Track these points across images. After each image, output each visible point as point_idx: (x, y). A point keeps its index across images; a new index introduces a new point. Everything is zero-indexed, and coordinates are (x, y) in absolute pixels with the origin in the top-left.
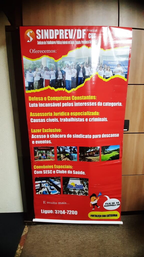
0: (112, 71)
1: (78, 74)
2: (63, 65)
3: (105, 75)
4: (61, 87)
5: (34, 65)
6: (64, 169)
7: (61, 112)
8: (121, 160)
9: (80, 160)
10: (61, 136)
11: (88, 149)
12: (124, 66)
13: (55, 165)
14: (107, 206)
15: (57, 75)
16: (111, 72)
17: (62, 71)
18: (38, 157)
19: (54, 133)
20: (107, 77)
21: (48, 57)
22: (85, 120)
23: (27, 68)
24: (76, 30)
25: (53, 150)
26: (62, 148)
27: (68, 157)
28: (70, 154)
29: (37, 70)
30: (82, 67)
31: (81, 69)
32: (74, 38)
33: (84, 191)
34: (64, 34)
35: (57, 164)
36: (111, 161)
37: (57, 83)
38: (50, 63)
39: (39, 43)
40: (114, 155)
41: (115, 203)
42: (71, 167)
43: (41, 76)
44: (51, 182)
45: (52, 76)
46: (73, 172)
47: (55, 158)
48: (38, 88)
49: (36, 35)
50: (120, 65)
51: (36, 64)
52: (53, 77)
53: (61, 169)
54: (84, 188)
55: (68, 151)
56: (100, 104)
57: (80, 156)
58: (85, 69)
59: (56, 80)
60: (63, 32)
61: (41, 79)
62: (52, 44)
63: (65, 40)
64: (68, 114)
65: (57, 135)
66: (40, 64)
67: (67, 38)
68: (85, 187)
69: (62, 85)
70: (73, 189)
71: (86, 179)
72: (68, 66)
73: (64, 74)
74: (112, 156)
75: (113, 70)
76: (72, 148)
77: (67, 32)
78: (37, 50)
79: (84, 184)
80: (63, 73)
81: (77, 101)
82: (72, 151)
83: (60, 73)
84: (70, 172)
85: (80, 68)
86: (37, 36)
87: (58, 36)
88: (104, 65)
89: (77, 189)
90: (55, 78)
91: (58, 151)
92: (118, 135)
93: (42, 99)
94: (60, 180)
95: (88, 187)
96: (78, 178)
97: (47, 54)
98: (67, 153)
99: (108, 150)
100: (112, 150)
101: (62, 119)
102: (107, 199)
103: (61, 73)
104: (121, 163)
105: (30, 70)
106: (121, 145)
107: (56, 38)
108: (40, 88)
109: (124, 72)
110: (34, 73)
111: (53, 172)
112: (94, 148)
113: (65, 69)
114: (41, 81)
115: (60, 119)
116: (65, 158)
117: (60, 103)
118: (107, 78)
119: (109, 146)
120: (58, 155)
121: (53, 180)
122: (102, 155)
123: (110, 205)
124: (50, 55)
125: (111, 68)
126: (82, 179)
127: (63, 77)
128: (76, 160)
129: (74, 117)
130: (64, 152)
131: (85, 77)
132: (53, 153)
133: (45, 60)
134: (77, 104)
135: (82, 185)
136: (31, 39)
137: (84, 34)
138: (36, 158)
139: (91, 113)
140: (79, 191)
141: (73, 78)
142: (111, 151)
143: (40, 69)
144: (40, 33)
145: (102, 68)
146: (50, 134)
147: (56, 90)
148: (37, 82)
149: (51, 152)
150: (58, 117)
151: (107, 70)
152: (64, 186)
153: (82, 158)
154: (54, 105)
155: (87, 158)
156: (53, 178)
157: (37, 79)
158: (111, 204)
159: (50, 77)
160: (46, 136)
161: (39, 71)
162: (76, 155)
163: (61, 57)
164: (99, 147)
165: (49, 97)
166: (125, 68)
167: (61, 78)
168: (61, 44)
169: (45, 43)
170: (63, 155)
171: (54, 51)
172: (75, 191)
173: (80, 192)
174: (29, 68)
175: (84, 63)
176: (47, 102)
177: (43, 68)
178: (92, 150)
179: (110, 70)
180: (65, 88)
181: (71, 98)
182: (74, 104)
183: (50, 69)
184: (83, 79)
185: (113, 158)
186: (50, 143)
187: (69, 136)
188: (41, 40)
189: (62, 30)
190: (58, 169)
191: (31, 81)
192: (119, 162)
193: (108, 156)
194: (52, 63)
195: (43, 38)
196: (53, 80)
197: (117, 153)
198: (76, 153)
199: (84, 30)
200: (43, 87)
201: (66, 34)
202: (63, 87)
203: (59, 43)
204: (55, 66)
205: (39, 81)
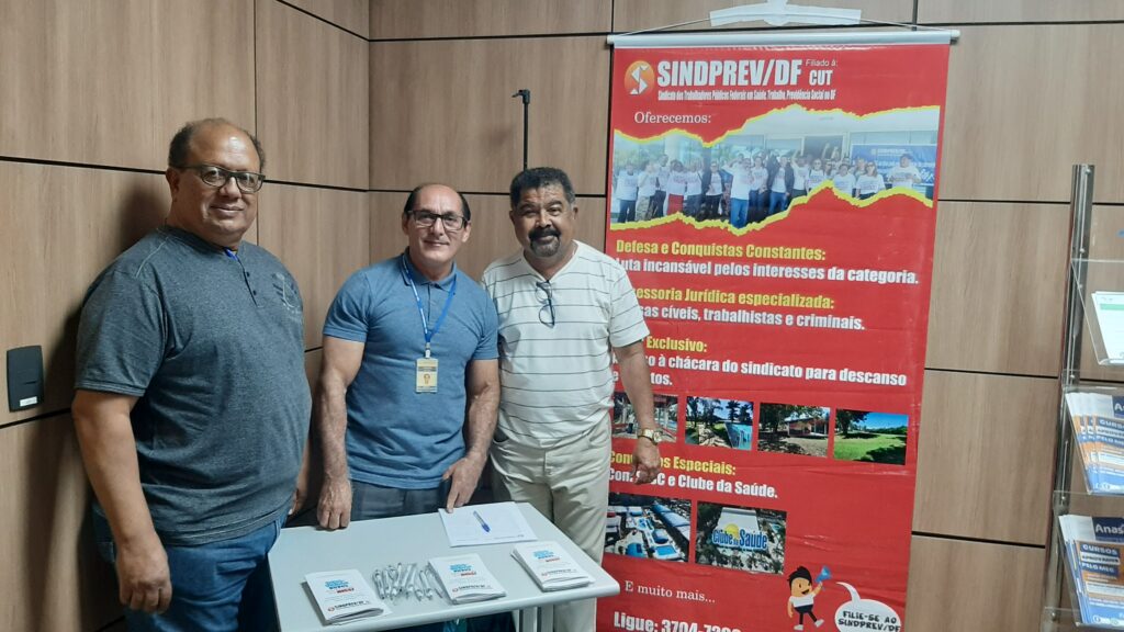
0: (884, 176)
1: (770, 183)
2: (727, 156)
3: (858, 187)
4: (715, 216)
5: (643, 155)
6: (707, 476)
7: (710, 290)
8: (914, 471)
9: (761, 447)
10: (704, 365)
11: (791, 410)
12: (923, 161)
13: (676, 458)
14: (850, 624)
15: (706, 185)
16: (880, 177)
17: (722, 173)
19: (684, 354)
20: (864, 192)
21: (684, 133)
22: (784, 319)
23: (621, 163)
24: (772, 62)
25: (673, 407)
26: (704, 402)
27: (722, 434)
28: (728, 424)
29: (649, 167)
30: (784, 164)
31: (782, 170)
32: (765, 83)
33: (769, 556)
34: (737, 72)
35: (685, 456)
36: (873, 465)
38: (690, 149)
39: (663, 96)
40: (886, 446)
41: (882, 621)
42: (729, 469)
43: (658, 185)
44: (659, 515)
45: (690, 186)
46: (734, 487)
47: (678, 435)
48: (647, 218)
49: (657, 75)
50: (910, 157)
51: (647, 151)
52: (695, 190)
53: (695, 475)
54: (771, 546)
55: (723, 414)
56: (836, 274)
57: (762, 435)
58: (792, 170)
59: (703, 199)
60: (734, 69)
61: (657, 192)
62: (701, 99)
63: (738, 88)
64: (732, 298)
65: (691, 359)
67: (746, 83)
68: (772, 541)
69: (720, 211)
70: (733, 549)
71: (777, 512)
72: (743, 161)
73: (727, 181)
74: (875, 448)
75: (885, 171)
76: (736, 405)
77: (748, 68)
78: (655, 113)
79: (770, 532)
80: (725, 178)
81: (763, 261)
82: (737, 416)
83: (716, 177)
84: (724, 487)
85: (779, 165)
86: (660, 79)
87: (719, 79)
88: (855, 158)
89: (744, 547)
90: (698, 192)
91: (690, 410)
92: (902, 380)
93: (655, 249)
94: (689, 510)
95: (783, 540)
96: (750, 509)
97: (682, 126)
98: (718, 420)
99: (861, 424)
100: (877, 428)
101: (711, 312)
102: (849, 598)
103: (720, 179)
104: (911, 481)
105: (629, 169)
106: (916, 415)
107: (712, 83)
108: (653, 217)
109: (923, 181)
110: (640, 176)
111: (666, 480)
112: (810, 411)
113: (731, 166)
114: (657, 201)
115: (706, 311)
116: (710, 437)
117: (710, 263)
118: (863, 197)
119: (866, 413)
120: (690, 425)
121: (664, 508)
122: (838, 439)
123: (862, 624)
124: (692, 128)
125: (879, 167)
126: (763, 511)
127: (724, 189)
128: (748, 447)
129: (749, 308)
130: (710, 419)
131: (793, 193)
132: (673, 418)
133: (676, 142)
134: (760, 271)
135: (764, 533)
136: (643, 86)
137: (796, 72)
138: (618, 426)
139: (803, 298)
140: (751, 554)
141: (754, 194)
142: (871, 431)
143: (657, 165)
144: (670, 71)
145: (849, 167)
146: (670, 354)
147: (700, 225)
148: (647, 201)
149: (667, 414)
150: (700, 306)
151: (866, 172)
152: (702, 533)
153: (770, 439)
154: (691, 268)
155: (786, 440)
156: (665, 502)
157: (647, 191)
158: (866, 620)
159: (686, 188)
160: (657, 361)
161: (654, 170)
162: (748, 431)
163: (722, 134)
164: (826, 410)
165: (675, 244)
166: (927, 169)
167: (718, 191)
168: (726, 98)
169: (680, 96)
170: (707, 427)
171: (704, 119)
172: (740, 554)
173: (755, 561)
174: (629, 163)
175: (791, 154)
176: (671, 257)
177: (668, 164)
178: (803, 416)
179: (875, 174)
180: (727, 221)
181: (745, 251)
182: (751, 270)
183: (686, 166)
184: (785, 198)
185: (879, 456)
186: (667, 382)
187: (730, 367)
188: (670, 88)
189: (734, 64)
190: (684, 472)
191: (627, 197)
192: (904, 473)
193: (863, 447)
194: (694, 151)
195: (674, 84)
196: (692, 199)
197: (899, 443)
198: (749, 423)
199: (797, 63)
200: (660, 214)
201: (743, 72)
202: (723, 217)
203: (719, 96)
204: (702, 159)
205: (652, 198)
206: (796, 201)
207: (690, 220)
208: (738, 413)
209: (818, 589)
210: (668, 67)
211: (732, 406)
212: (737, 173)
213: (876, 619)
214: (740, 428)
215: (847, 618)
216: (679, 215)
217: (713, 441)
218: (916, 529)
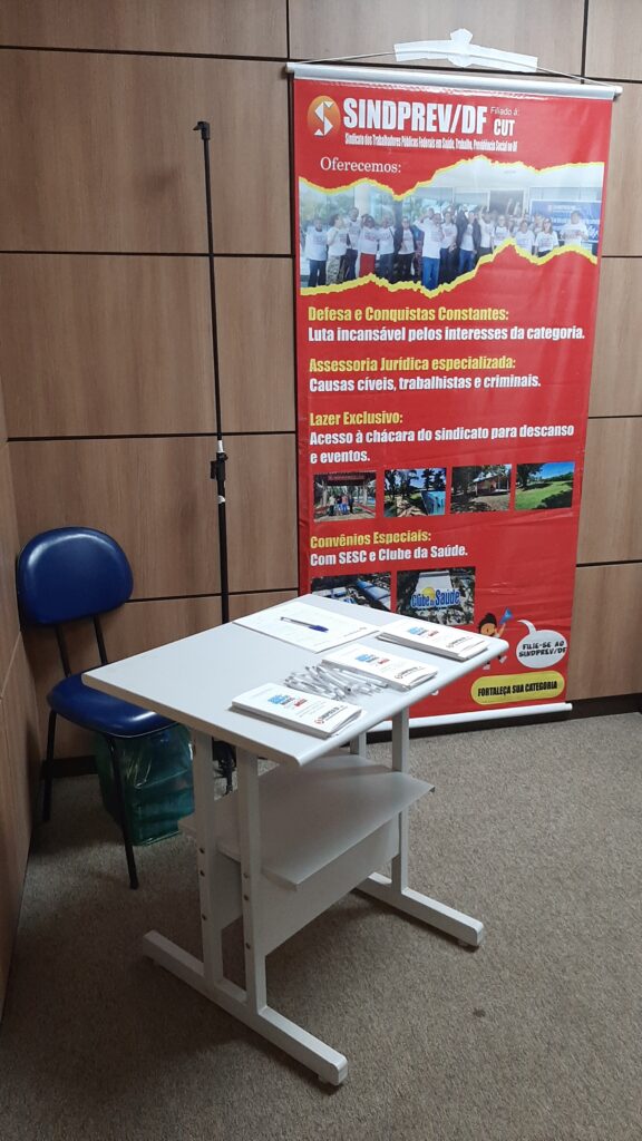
0: (558, 232)
1: (459, 241)
2: (418, 210)
3: (536, 244)
4: (407, 278)
5: (332, 208)
6: (404, 546)
7: (404, 358)
8: (578, 511)
9: (453, 510)
10: (400, 436)
11: (476, 471)
12: (590, 218)
13: (376, 534)
14: (528, 654)
15: (398, 242)
16: (555, 234)
17: (413, 229)
18: (326, 507)
19: (380, 428)
20: (542, 250)
21: (374, 183)
22: (473, 382)
23: (309, 218)
24: (459, 106)
25: (372, 484)
26: (401, 474)
27: (418, 503)
28: (424, 493)
29: (338, 222)
30: (472, 221)
31: (470, 226)
32: (453, 131)
33: (461, 610)
34: (425, 117)
35: (384, 530)
36: (547, 512)
37: (399, 266)
38: (381, 202)
39: (351, 140)
40: (556, 493)
41: (553, 646)
42: (423, 536)
43: (348, 242)
44: (362, 591)
45: (383, 244)
46: (430, 552)
47: (377, 510)
48: (339, 281)
49: (343, 114)
50: (580, 215)
51: (336, 203)
52: (387, 248)
53: (393, 547)
54: (462, 600)
55: (419, 484)
56: (517, 333)
57: (453, 498)
58: (479, 226)
59: (396, 257)
60: (423, 113)
61: (348, 250)
62: (389, 144)
63: (427, 135)
64: (425, 365)
65: (388, 432)
66: (348, 204)
67: (434, 129)
68: (464, 596)
69: (413, 271)
71: (467, 569)
72: (433, 216)
73: (418, 238)
74: (548, 495)
75: (559, 228)
76: (431, 473)
77: (436, 112)
78: (343, 160)
79: (461, 587)
80: (417, 235)
81: (454, 324)
82: (432, 483)
83: (407, 233)
84: (420, 553)
85: (467, 221)
86: (346, 119)
87: (408, 122)
88: (534, 215)
90: (391, 250)
91: (388, 484)
92: (569, 431)
93: (347, 315)
94: (388, 582)
95: (473, 594)
96: (444, 569)
97: (371, 175)
98: (414, 490)
99: (538, 475)
100: (550, 477)
101: (406, 381)
102: (526, 632)
103: (411, 236)
104: (575, 520)
105: (318, 225)
106: (580, 461)
107: (401, 127)
108: (345, 280)
109: (590, 238)
110: (329, 233)
111: (368, 556)
112: (495, 469)
113: (422, 222)
114: (348, 259)
115: (401, 380)
116: (407, 507)
117: (404, 329)
118: (541, 255)
119: (541, 465)
120: (388, 498)
121: (368, 584)
122: (518, 492)
123: (538, 652)
124: (382, 178)
125: (555, 224)
126: (455, 569)
127: (416, 248)
128: (442, 512)
129: (441, 374)
130: (407, 490)
131: (481, 251)
132: (372, 494)
133: (366, 194)
134: (452, 334)
135: (457, 590)
136: (328, 126)
137: (482, 120)
138: (319, 510)
139: (490, 360)
140: (445, 611)
141: (443, 252)
142: (546, 480)
143: (347, 220)
144: (357, 110)
145: (529, 224)
146: (366, 428)
147: (393, 288)
148: (338, 262)
149: (365, 491)
150: (395, 375)
151: (544, 229)
152: (402, 601)
153: (458, 502)
154: (386, 335)
155: (475, 500)
156: (368, 577)
157: (338, 250)
158: (541, 648)
159: (378, 246)
160: (355, 438)
161: (343, 226)
162: (441, 496)
163: (412, 186)
164: (509, 466)
165: (369, 309)
166: (594, 226)
167: (410, 250)
168: (415, 145)
169: (367, 140)
170: (404, 498)
171: (393, 168)
172: (436, 613)
173: (449, 616)
174: (317, 218)
175: (477, 209)
176: (365, 325)
177: (359, 218)
178: (489, 476)
179: (551, 231)
180: (419, 282)
181: (436, 314)
182: (443, 334)
183: (378, 221)
184: (472, 256)
185: (552, 503)
186: (365, 459)
187: (425, 435)
188: (357, 131)
189: (421, 106)
190: (385, 546)
191: (317, 258)
192: (571, 515)
193: (538, 496)
194: (385, 204)
195: (362, 126)
196: (385, 257)
197: (566, 488)
198: (442, 488)
199: (483, 109)
200: (352, 277)
201: (431, 117)
202: (415, 278)
203: (408, 142)
204: (393, 214)
205: (342, 257)
206: (483, 260)
207: (383, 282)
208: (432, 480)
209: (502, 630)
210: (355, 106)
211: (427, 474)
212: (428, 229)
213: (549, 646)
214: (434, 494)
215: (526, 650)
216: (372, 277)
217: (409, 511)
218: (579, 562)
